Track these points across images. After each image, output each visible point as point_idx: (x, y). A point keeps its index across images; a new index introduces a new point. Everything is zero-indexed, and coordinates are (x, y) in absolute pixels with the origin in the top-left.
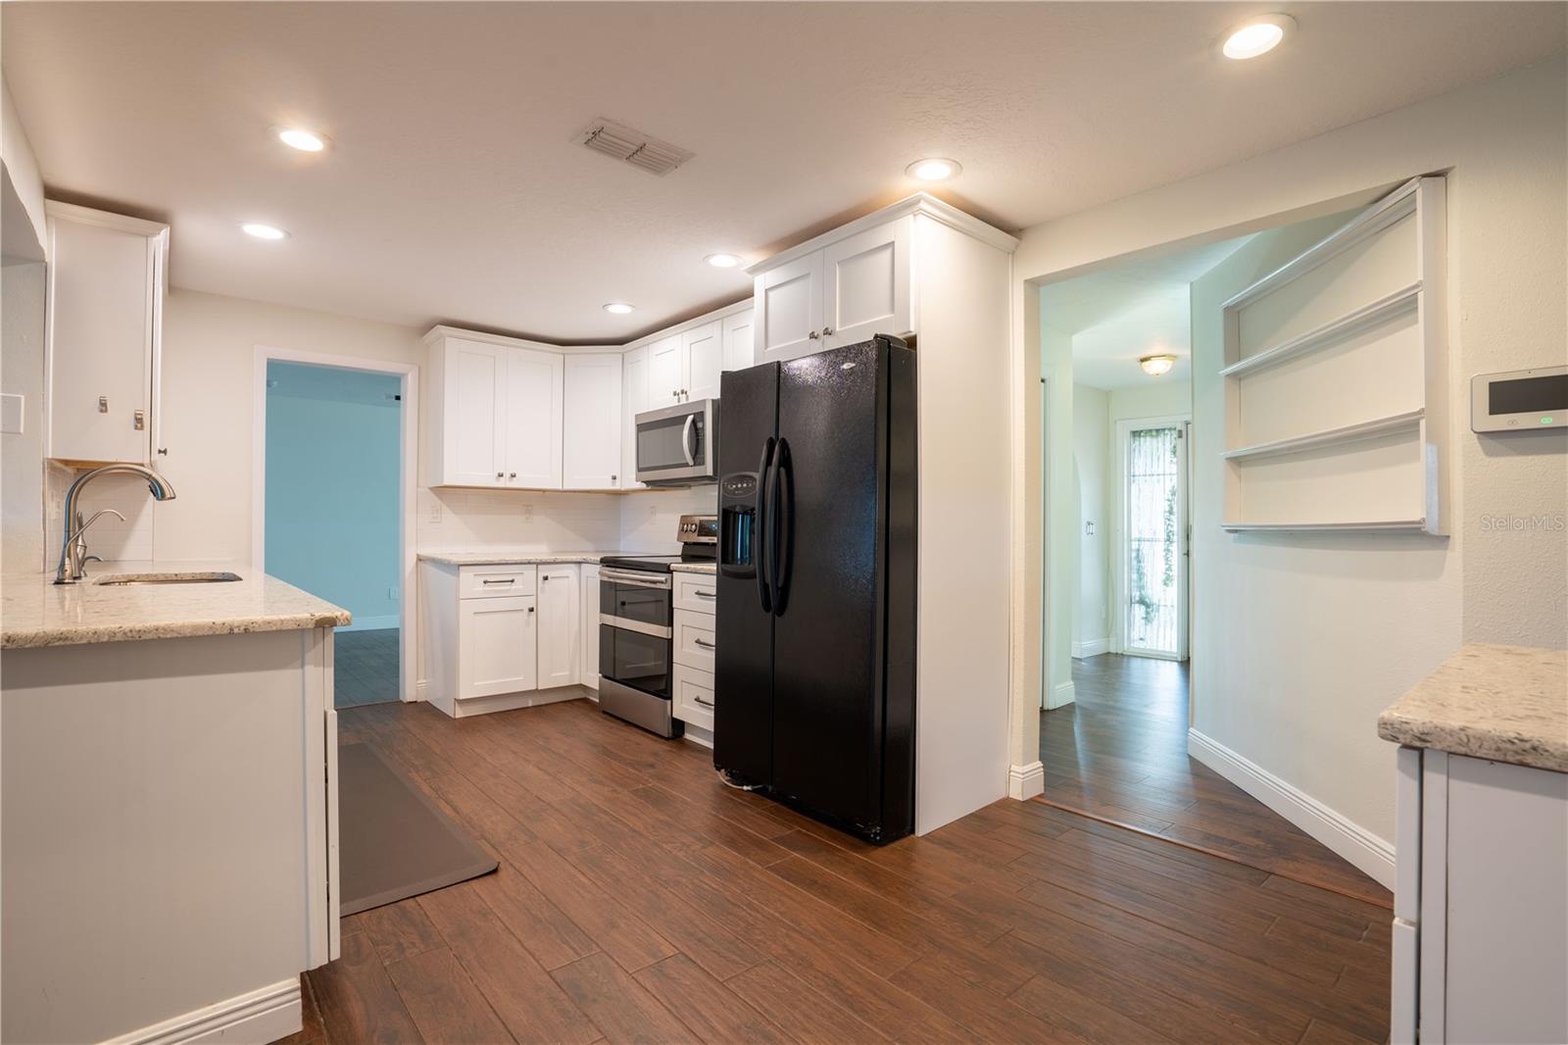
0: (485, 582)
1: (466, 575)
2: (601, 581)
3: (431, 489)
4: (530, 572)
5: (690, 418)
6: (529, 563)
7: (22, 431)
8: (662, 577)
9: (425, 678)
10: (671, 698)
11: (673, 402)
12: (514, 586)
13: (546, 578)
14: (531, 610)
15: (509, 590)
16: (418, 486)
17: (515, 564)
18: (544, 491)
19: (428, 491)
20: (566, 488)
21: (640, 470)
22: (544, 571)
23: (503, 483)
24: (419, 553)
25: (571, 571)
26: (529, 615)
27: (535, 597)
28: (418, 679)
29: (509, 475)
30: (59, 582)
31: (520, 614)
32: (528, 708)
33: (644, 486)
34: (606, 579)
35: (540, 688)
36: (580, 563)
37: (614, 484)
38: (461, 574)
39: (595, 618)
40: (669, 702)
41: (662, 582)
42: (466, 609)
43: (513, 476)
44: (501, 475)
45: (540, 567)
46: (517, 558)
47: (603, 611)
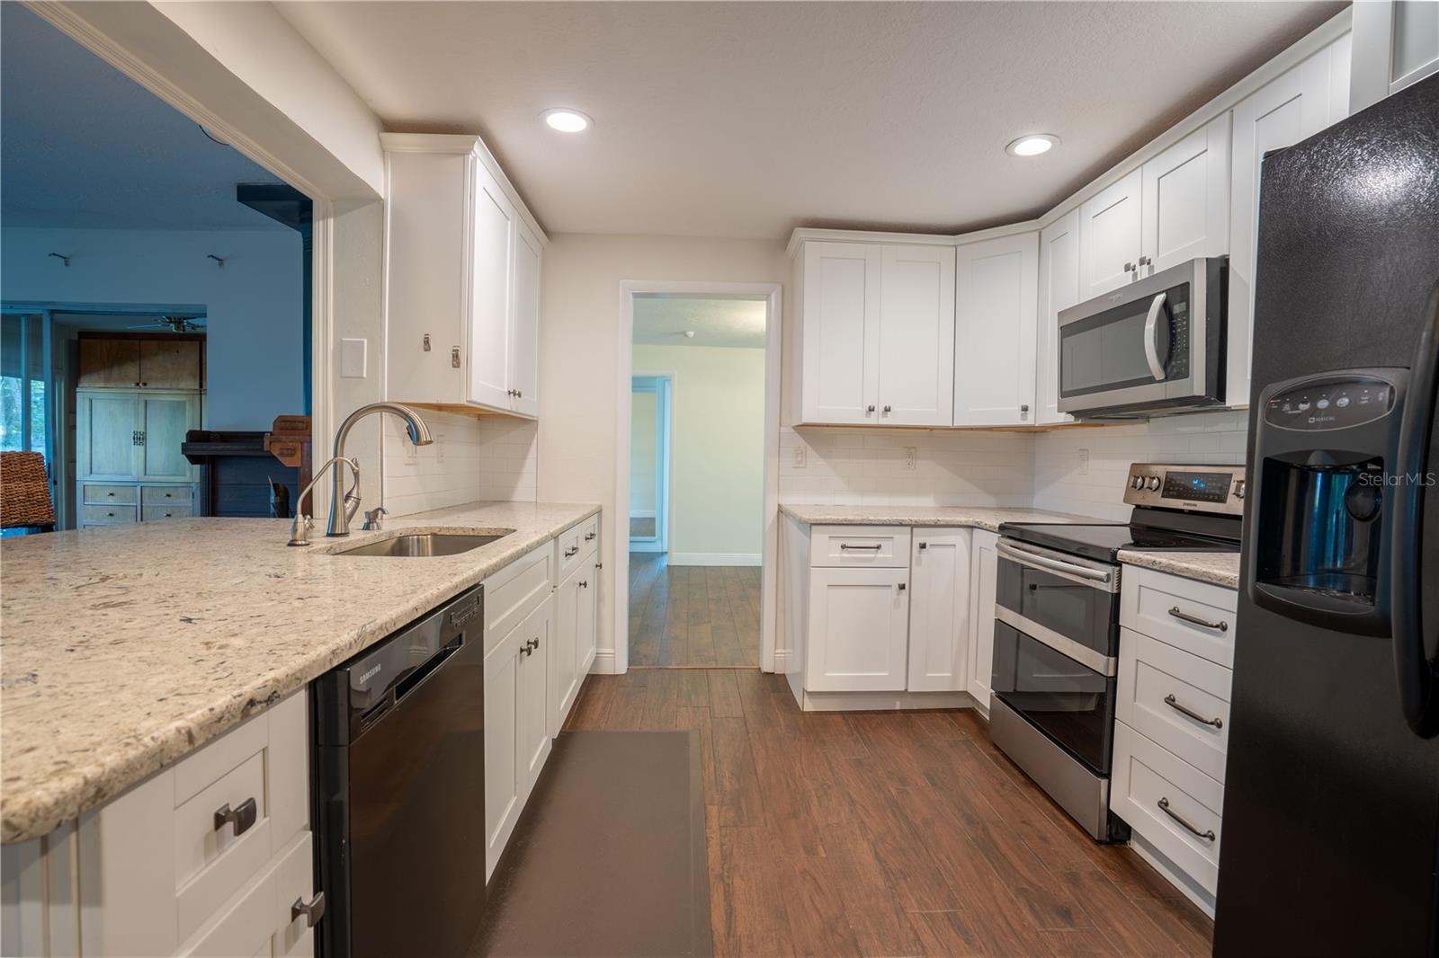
0: (843, 547)
1: (820, 538)
2: (1000, 559)
3: (793, 427)
4: (902, 537)
5: (1160, 299)
6: (901, 525)
7: (365, 376)
8: (1101, 571)
9: (784, 648)
10: (1108, 776)
11: (1128, 279)
12: (880, 555)
13: (923, 546)
14: (902, 587)
15: (874, 558)
16: (780, 425)
17: (883, 525)
18: (932, 429)
19: (792, 430)
20: (957, 424)
21: (1064, 394)
22: (921, 536)
23: (873, 420)
24: (782, 503)
25: (959, 537)
26: (898, 594)
27: (908, 569)
28: (776, 648)
29: (882, 409)
30: (292, 544)
31: (888, 591)
32: (895, 711)
33: (1071, 419)
34: (1006, 556)
35: (909, 690)
36: (972, 527)
37: (1024, 417)
38: (813, 536)
39: (989, 611)
40: (1104, 782)
41: (1101, 580)
42: (818, 579)
43: (887, 410)
44: (871, 409)
45: (915, 529)
46: (884, 518)
47: (1001, 600)
